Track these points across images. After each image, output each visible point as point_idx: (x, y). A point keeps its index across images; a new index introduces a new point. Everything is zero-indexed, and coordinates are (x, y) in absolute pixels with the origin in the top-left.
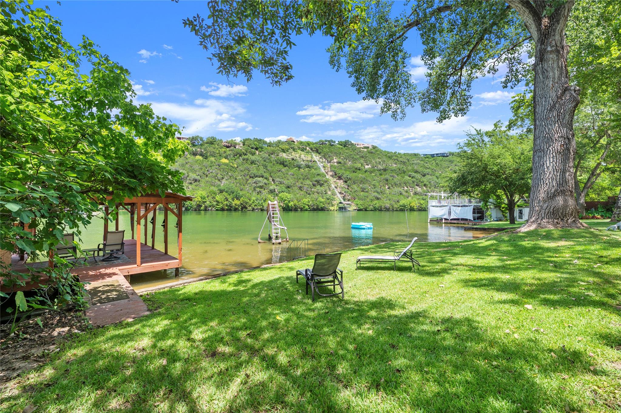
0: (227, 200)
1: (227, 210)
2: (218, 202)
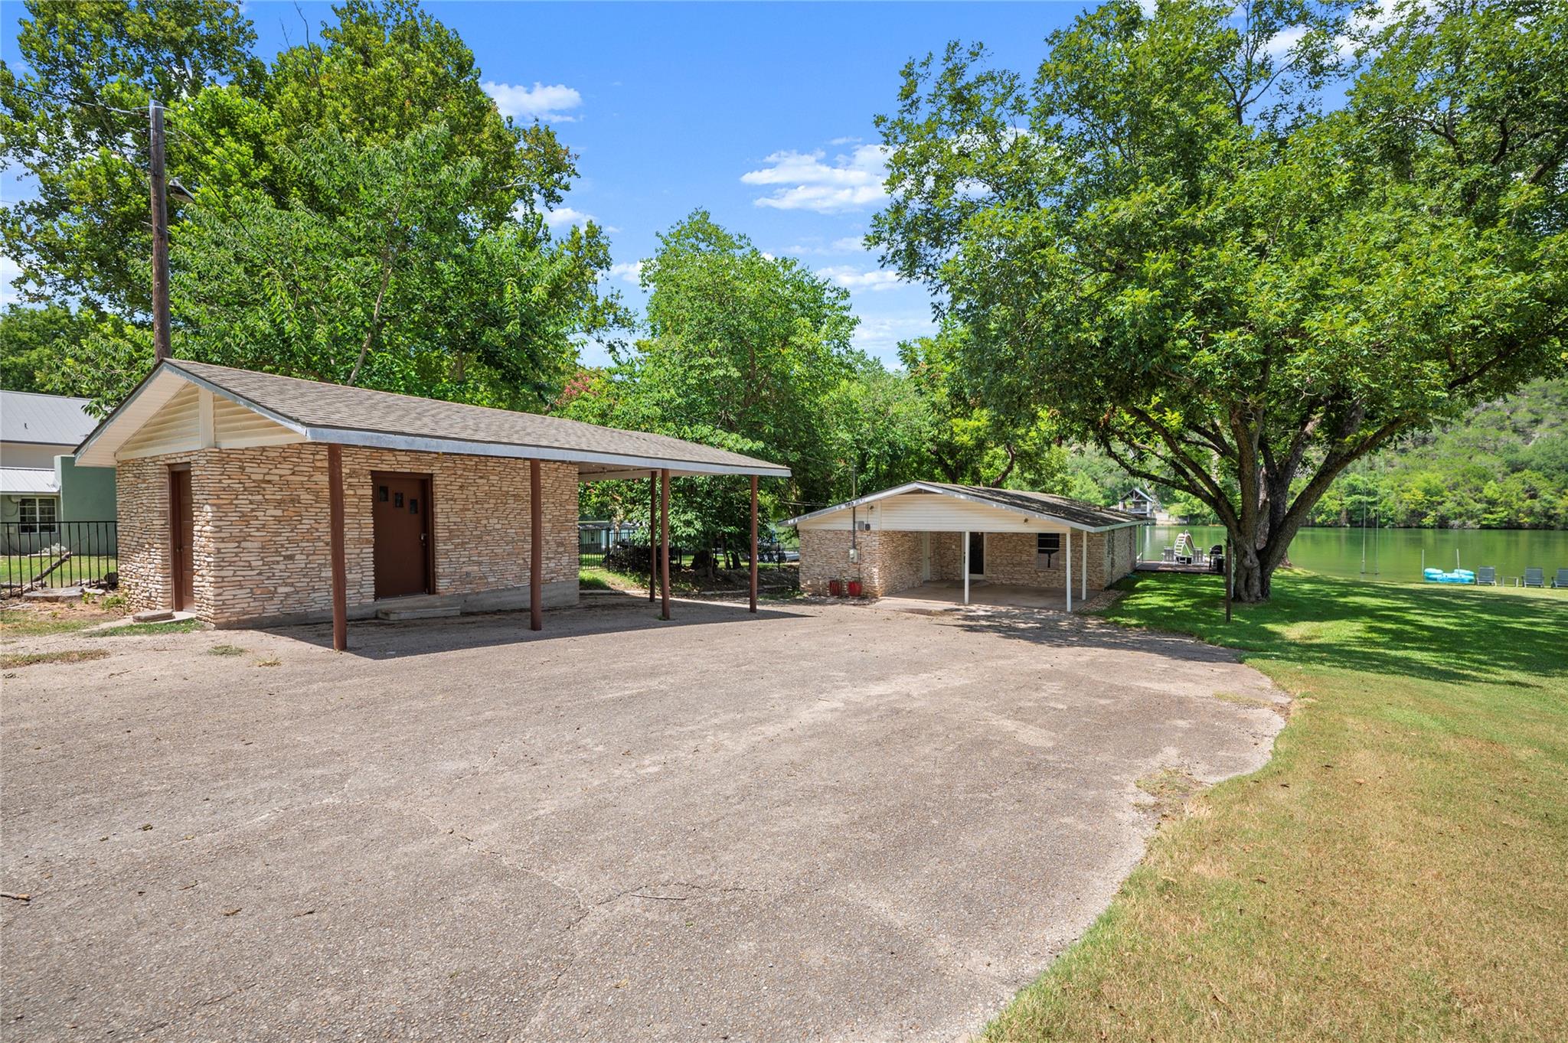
0: (1533, 497)
1: (1534, 527)
2: (1492, 502)
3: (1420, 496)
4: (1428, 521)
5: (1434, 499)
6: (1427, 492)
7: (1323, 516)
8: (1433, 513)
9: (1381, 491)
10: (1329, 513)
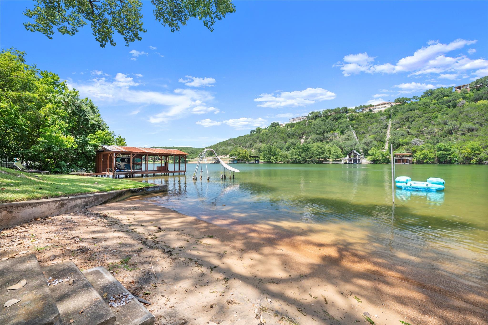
3: (469, 151)
4: (473, 161)
5: (476, 152)
6: (472, 149)
7: (427, 160)
8: (476, 158)
9: (452, 149)
10: (430, 159)
